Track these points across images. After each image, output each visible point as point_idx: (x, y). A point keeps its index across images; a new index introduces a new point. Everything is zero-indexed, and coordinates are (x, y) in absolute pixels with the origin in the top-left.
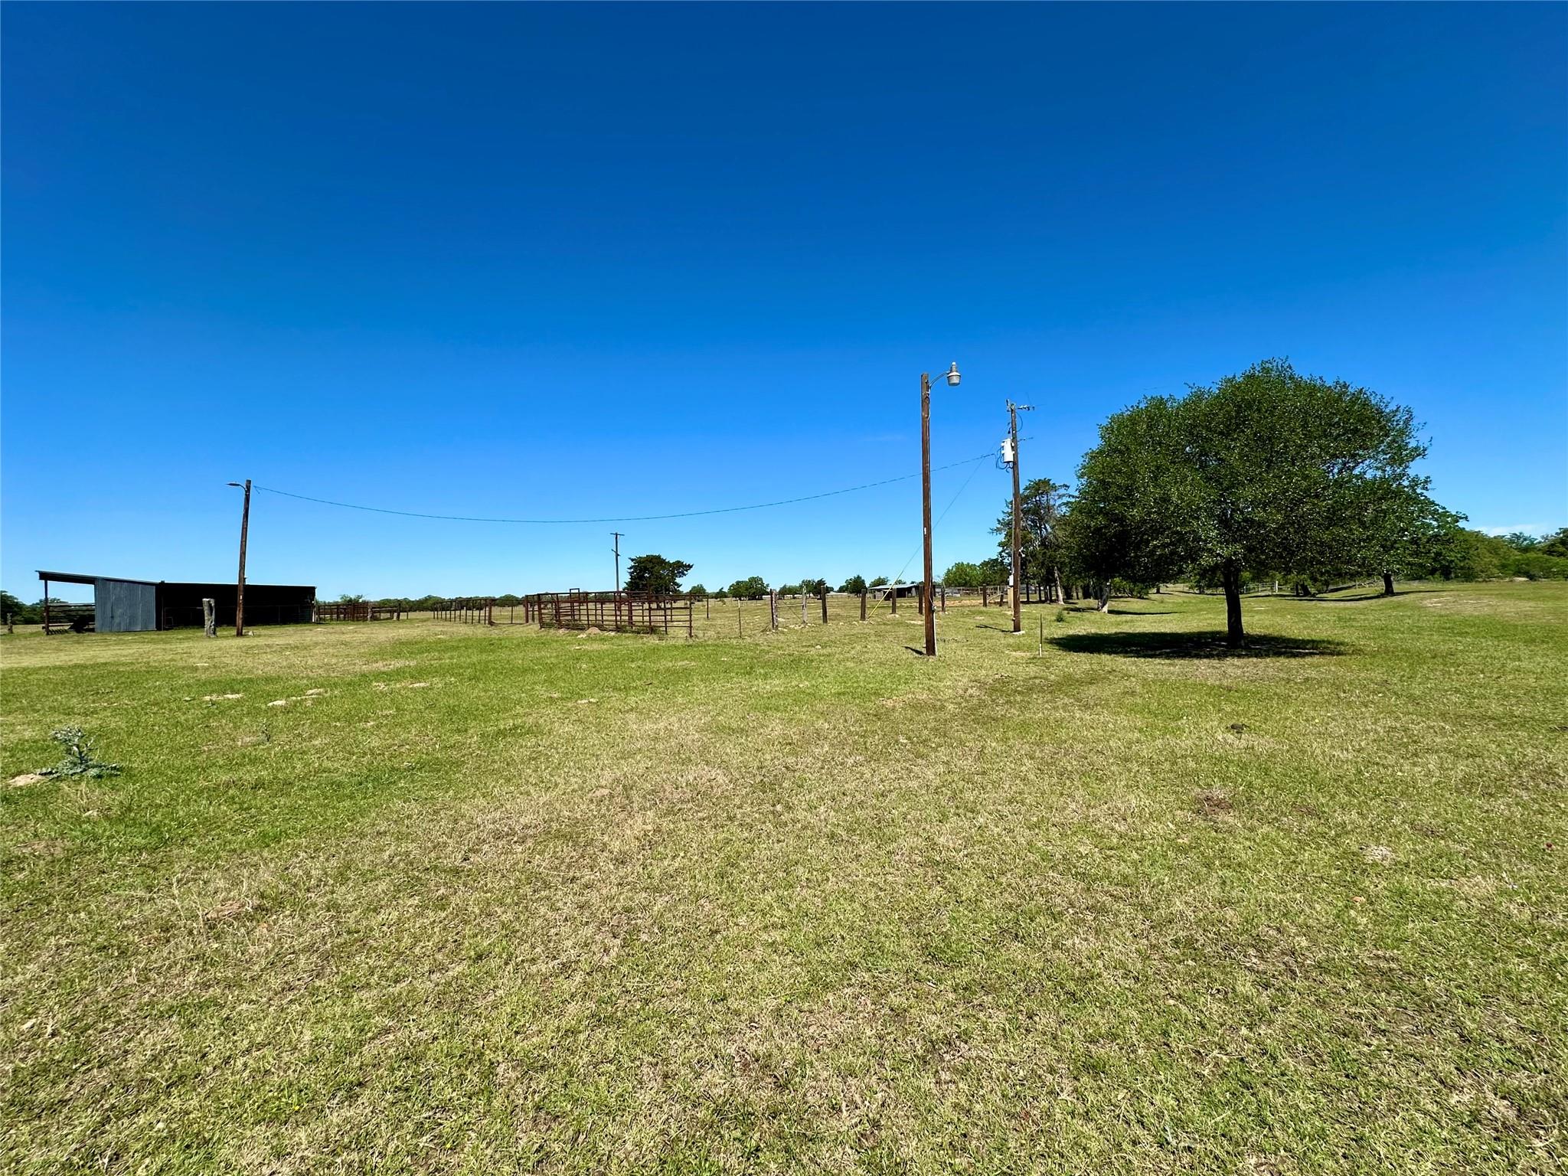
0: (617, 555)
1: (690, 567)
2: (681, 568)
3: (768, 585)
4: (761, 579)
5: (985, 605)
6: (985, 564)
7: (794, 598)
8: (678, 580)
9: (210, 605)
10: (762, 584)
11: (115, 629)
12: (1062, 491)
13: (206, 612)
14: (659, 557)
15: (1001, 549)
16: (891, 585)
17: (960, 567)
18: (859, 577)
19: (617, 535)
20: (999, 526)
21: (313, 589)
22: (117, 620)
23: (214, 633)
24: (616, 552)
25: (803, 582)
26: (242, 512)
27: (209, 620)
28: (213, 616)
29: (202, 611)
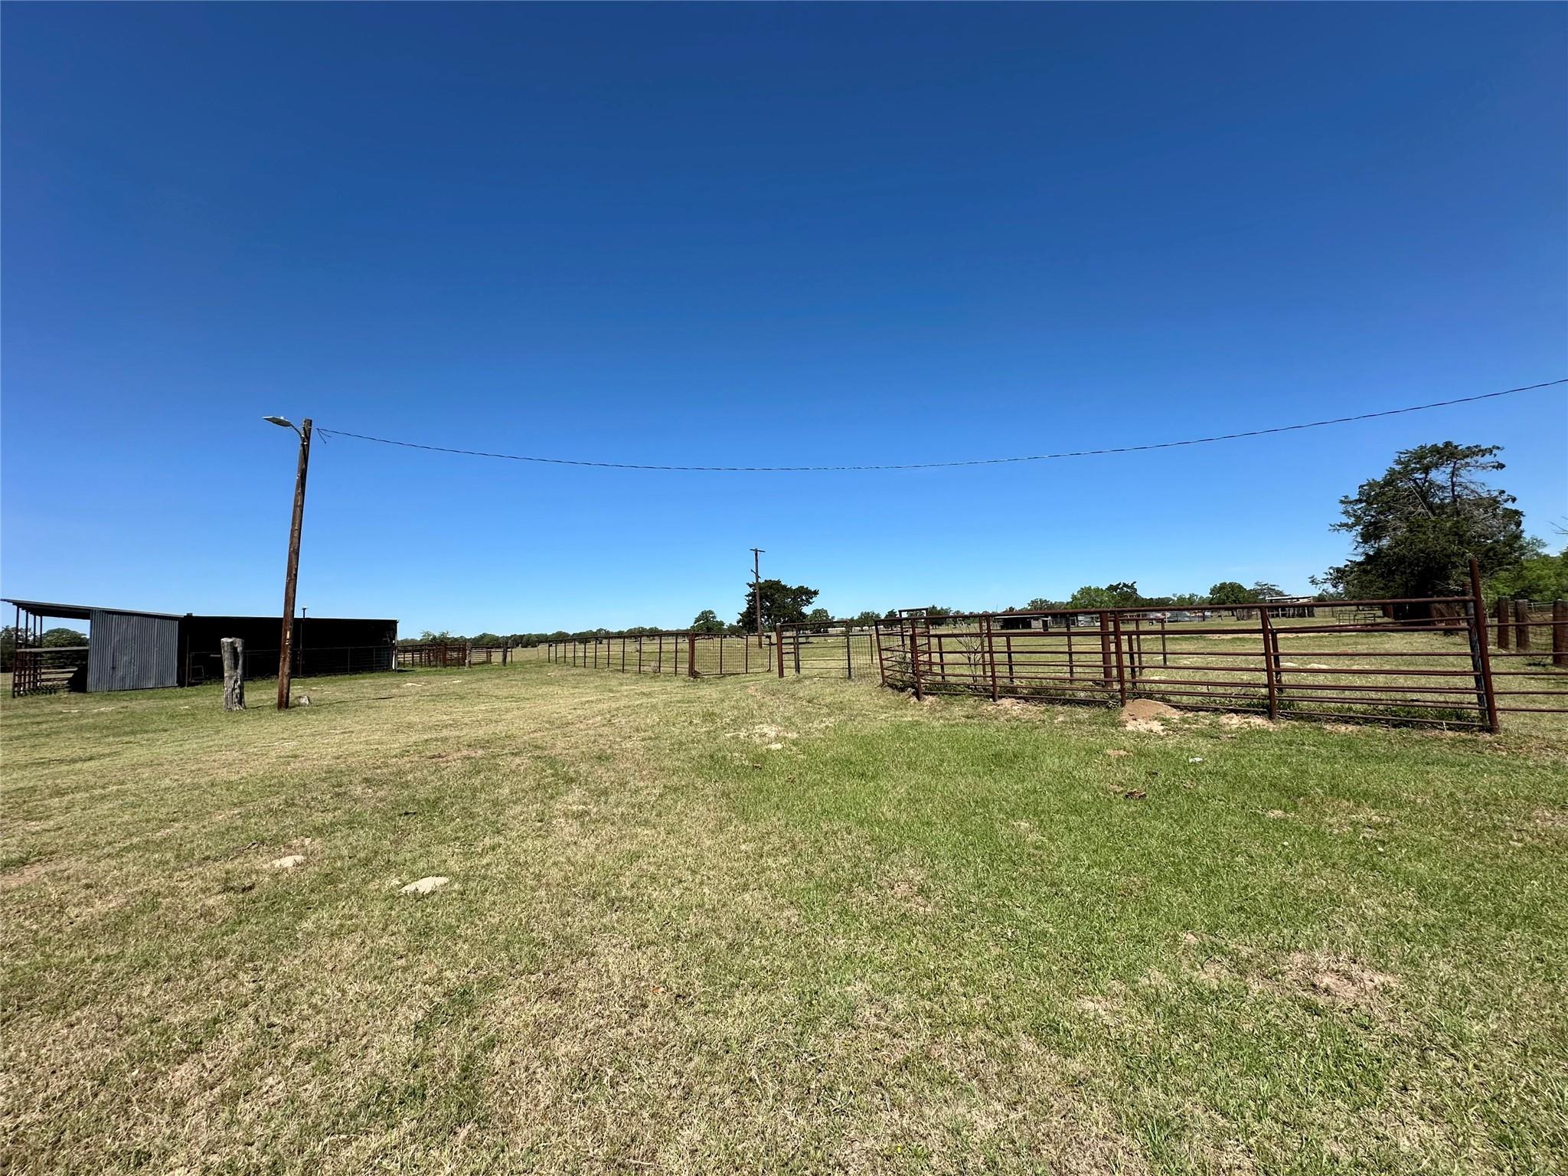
1: (816, 593)
6: (1112, 588)
9: (235, 649)
11: (117, 685)
13: (227, 663)
19: (756, 551)
21: (394, 623)
22: (120, 673)
23: (240, 701)
24: (757, 574)
26: (296, 478)
27: (231, 677)
28: (239, 671)
29: (220, 661)
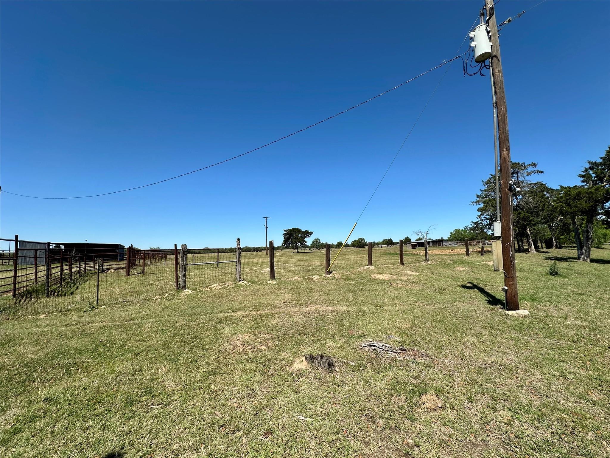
0: (267, 227)
1: (311, 233)
2: (307, 234)
3: (367, 241)
4: (364, 239)
5: (468, 254)
7: (378, 247)
8: (306, 239)
10: (364, 241)
12: (530, 169)
14: (298, 229)
15: (480, 213)
16: (414, 240)
17: (458, 231)
18: (408, 237)
19: (266, 218)
20: (478, 199)
24: (266, 226)
25: (384, 240)
